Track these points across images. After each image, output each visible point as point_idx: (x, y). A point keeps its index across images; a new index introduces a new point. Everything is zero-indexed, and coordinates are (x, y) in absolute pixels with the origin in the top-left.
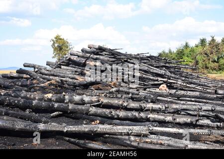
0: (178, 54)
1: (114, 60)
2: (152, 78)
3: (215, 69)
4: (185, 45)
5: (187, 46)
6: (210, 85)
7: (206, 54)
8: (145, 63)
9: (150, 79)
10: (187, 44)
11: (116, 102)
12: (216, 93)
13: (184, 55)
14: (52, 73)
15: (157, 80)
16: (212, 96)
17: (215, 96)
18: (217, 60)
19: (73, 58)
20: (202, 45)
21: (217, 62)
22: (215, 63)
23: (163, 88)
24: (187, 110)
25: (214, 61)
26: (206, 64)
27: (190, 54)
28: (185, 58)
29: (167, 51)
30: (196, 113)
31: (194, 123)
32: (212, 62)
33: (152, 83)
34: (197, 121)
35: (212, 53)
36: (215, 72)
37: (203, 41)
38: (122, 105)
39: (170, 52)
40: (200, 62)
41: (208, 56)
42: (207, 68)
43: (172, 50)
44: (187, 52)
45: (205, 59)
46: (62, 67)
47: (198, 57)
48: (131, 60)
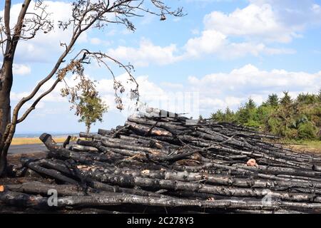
0: (241, 116)
1: (182, 127)
2: (233, 150)
3: (293, 138)
4: (248, 103)
5: (251, 105)
6: (300, 159)
7: (280, 117)
8: (217, 131)
9: (230, 152)
10: (250, 101)
11: (221, 178)
12: (314, 169)
13: (249, 117)
14: (118, 145)
15: (240, 154)
16: (310, 173)
17: (313, 173)
18: (295, 125)
19: (133, 125)
20: (272, 104)
21: (297, 128)
22: (294, 130)
23: (252, 164)
24: (297, 187)
25: (292, 127)
26: (281, 131)
27: (257, 116)
28: (252, 122)
29: (224, 112)
30: (307, 191)
31: (312, 200)
32: (289, 127)
33: (234, 157)
34: (315, 197)
35: (288, 116)
36: (293, 140)
37: (273, 99)
38: (228, 182)
39: (228, 112)
40: (274, 128)
41: (283, 120)
42: (283, 135)
43: (231, 110)
44: (253, 113)
45: (279, 123)
46: (122, 136)
47: (271, 121)
48: (201, 127)
